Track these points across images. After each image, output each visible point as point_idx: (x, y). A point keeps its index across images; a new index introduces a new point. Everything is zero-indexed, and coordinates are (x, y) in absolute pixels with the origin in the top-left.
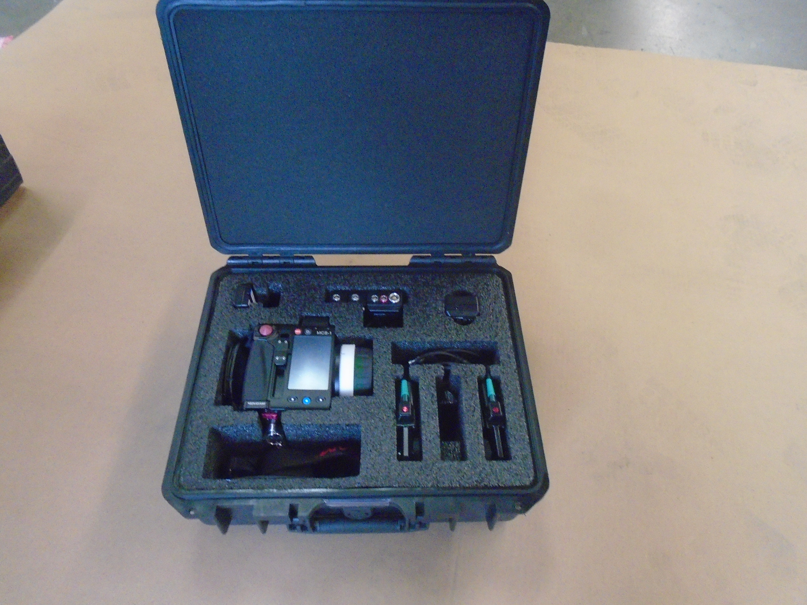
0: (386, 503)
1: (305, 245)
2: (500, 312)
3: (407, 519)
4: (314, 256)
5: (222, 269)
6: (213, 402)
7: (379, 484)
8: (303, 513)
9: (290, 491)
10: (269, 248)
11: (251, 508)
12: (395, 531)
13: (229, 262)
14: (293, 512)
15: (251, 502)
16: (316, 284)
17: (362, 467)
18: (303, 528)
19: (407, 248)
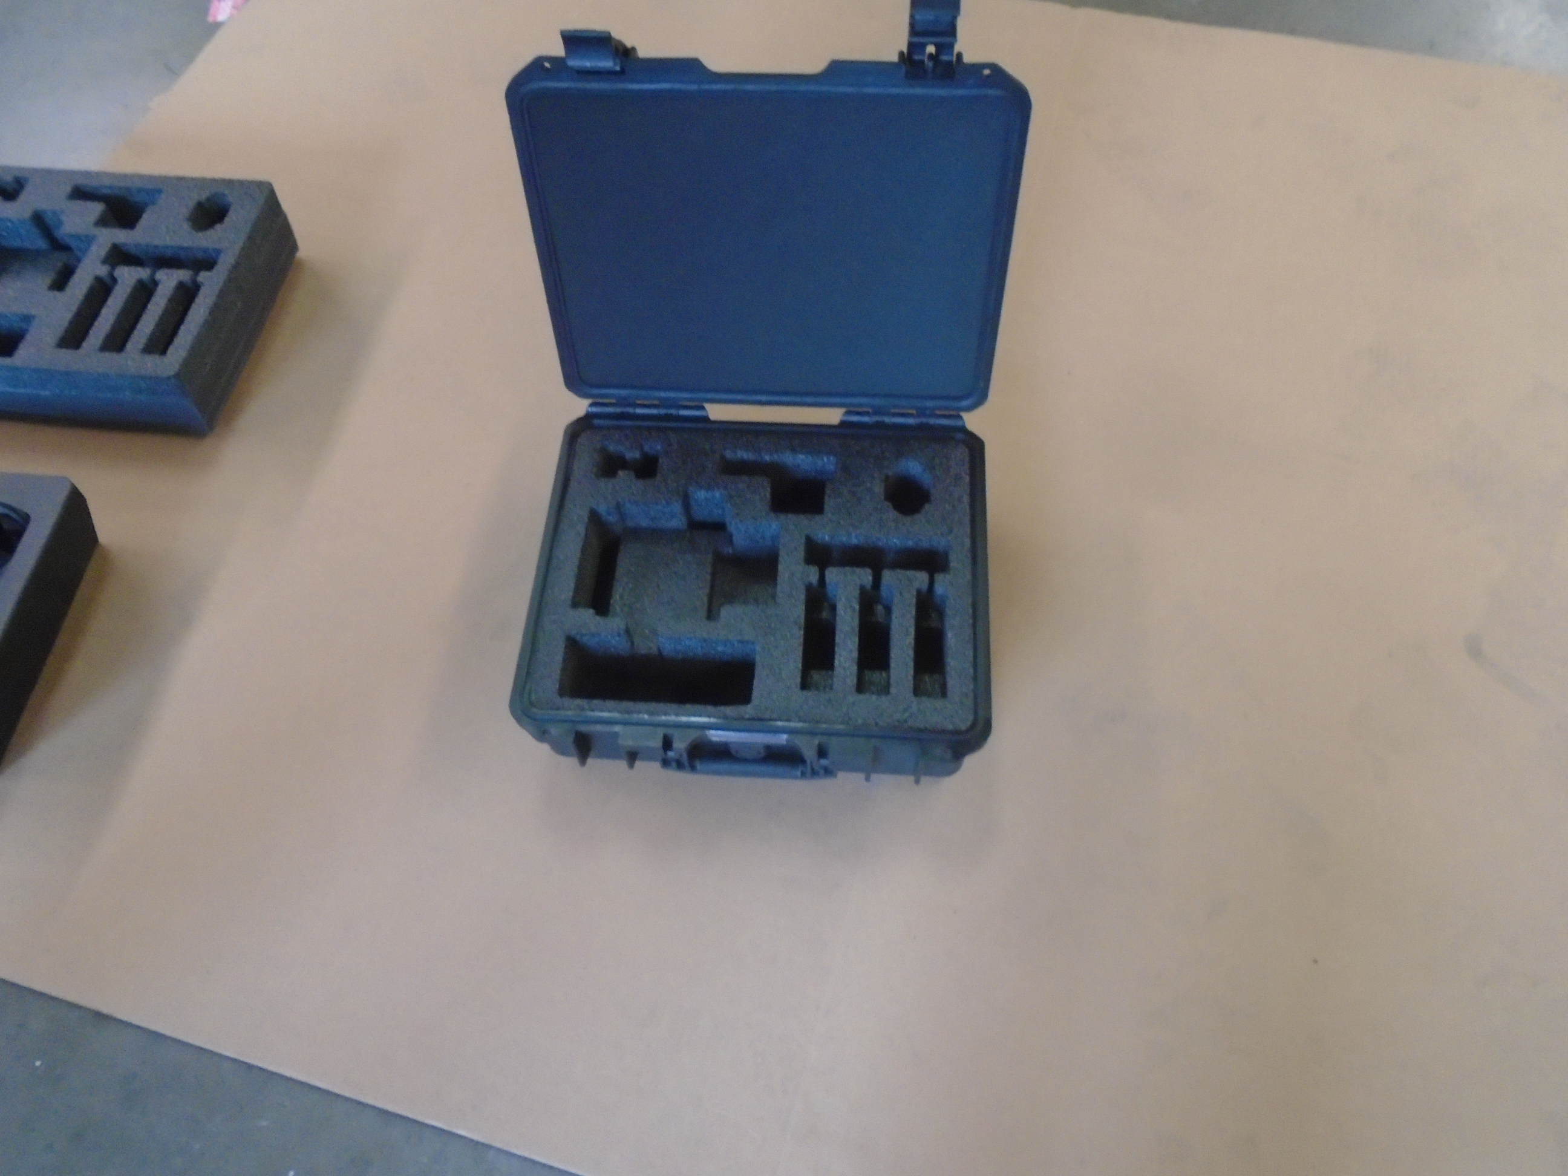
0: (782, 739)
1: (691, 391)
2: (960, 499)
3: (808, 761)
4: (707, 406)
5: (580, 421)
6: (569, 602)
7: (775, 716)
8: (680, 745)
9: (664, 718)
10: (643, 393)
11: (616, 735)
12: (796, 778)
13: (590, 410)
14: (667, 744)
15: (617, 728)
16: (707, 447)
17: (756, 694)
18: (680, 766)
19: (838, 400)
